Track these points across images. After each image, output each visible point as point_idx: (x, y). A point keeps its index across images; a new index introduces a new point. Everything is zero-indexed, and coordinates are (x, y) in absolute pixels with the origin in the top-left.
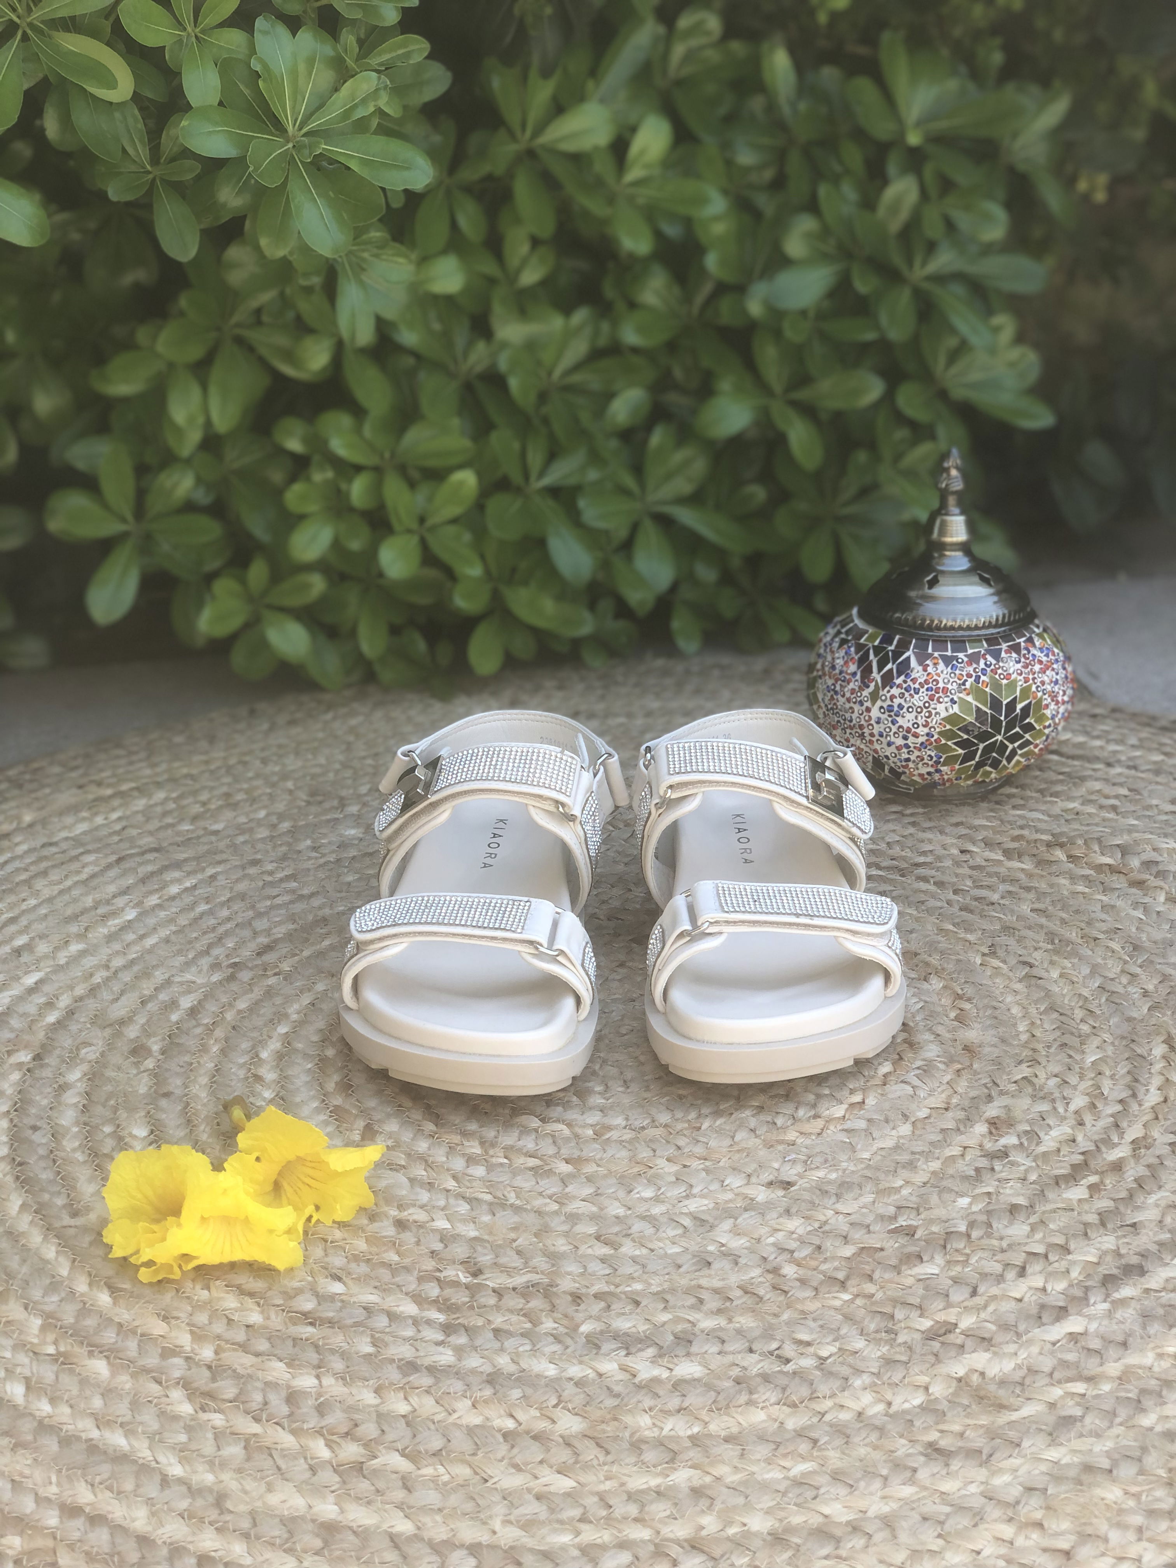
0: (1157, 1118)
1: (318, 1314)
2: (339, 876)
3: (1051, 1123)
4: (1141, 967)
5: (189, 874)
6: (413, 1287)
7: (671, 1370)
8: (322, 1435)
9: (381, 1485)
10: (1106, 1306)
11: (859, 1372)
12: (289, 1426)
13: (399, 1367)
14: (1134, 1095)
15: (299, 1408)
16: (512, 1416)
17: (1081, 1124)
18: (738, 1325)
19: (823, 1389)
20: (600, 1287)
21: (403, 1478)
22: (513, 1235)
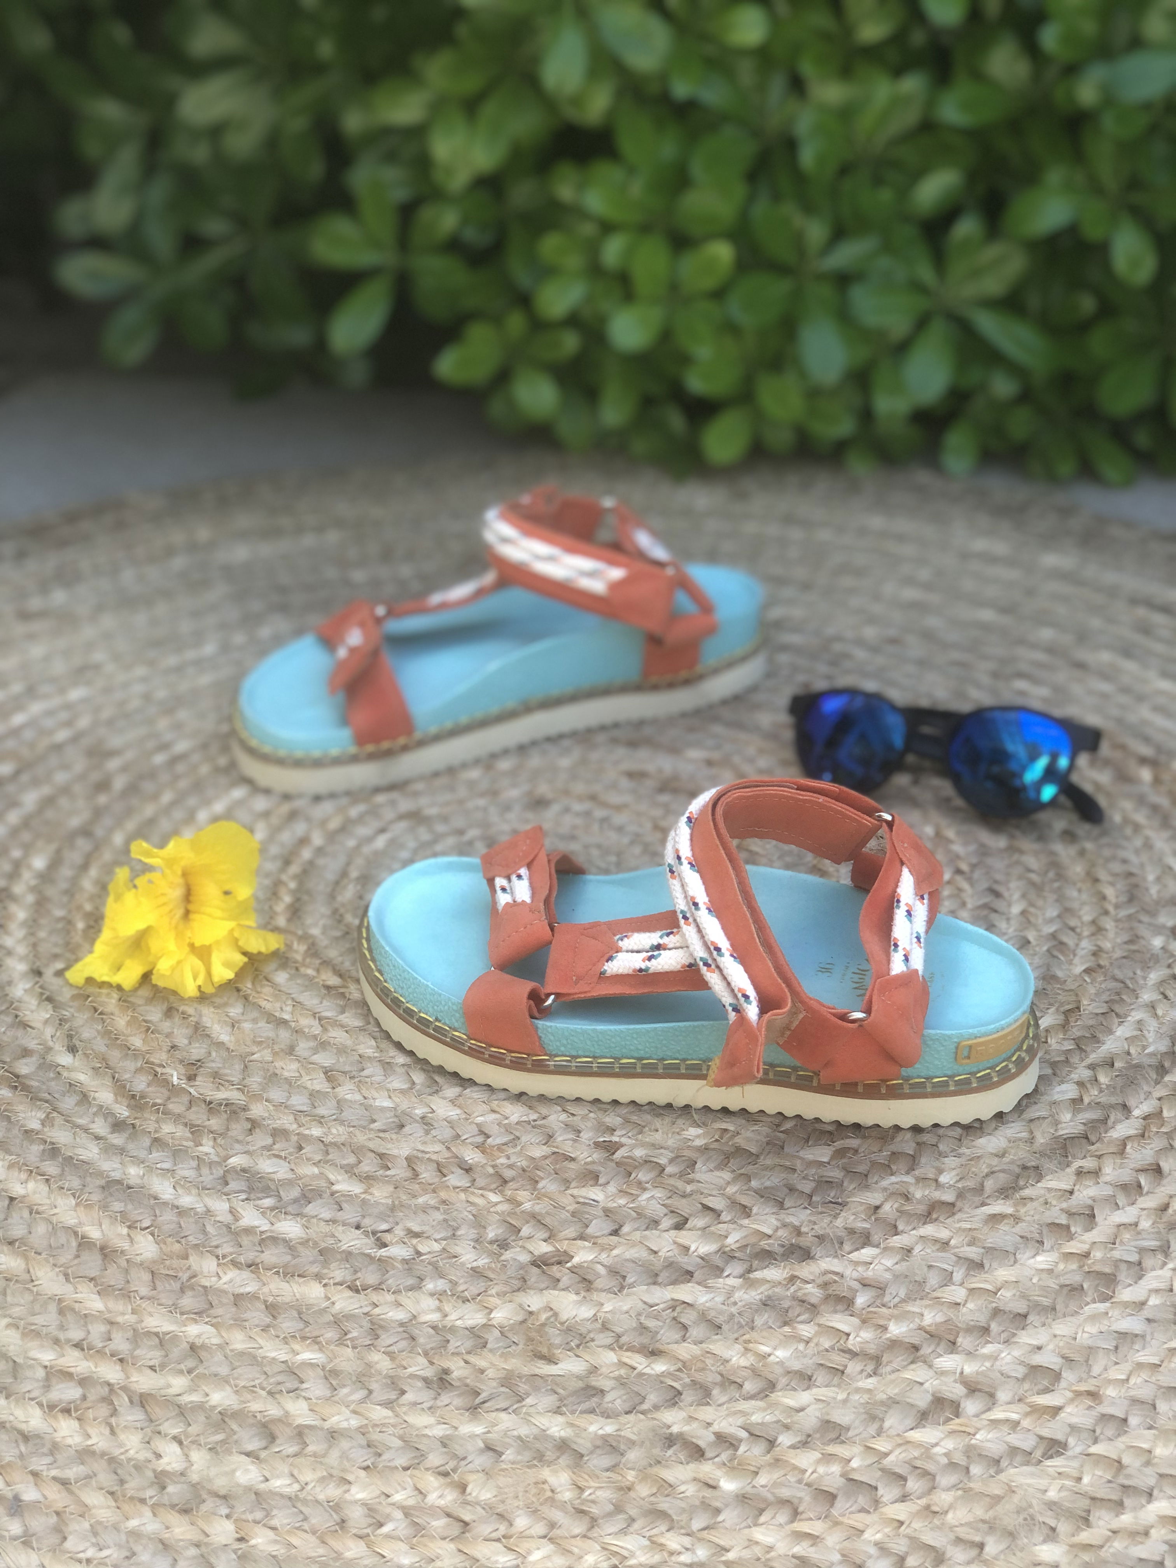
1: (26, 1081)
7: (273, 1224)
11: (440, 1276)
19: (393, 1282)
20: (286, 1121)
22: (255, 1049)
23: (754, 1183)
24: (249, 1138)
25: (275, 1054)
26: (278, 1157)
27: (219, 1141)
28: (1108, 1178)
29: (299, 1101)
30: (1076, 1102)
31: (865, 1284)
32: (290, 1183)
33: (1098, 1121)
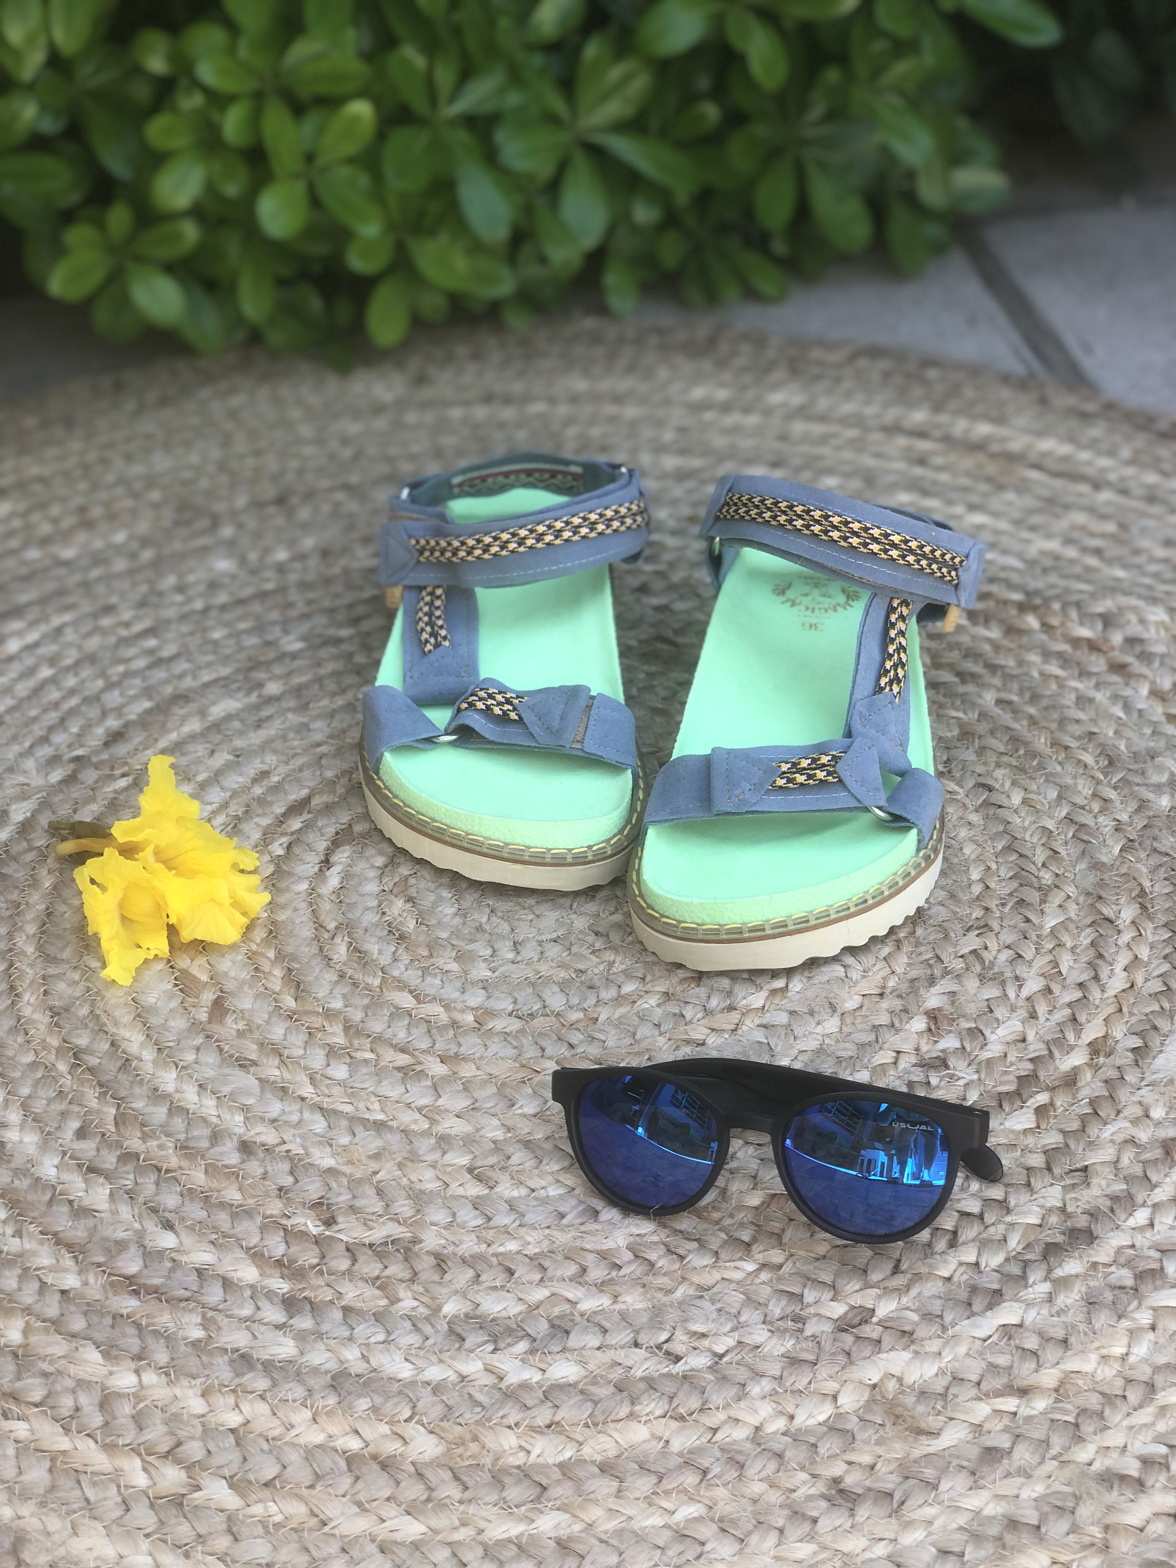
0: (1120, 1010)
1: (142, 1281)
2: (205, 630)
3: (1000, 1017)
4: (1115, 788)
5: (33, 624)
6: (255, 1241)
7: (544, 1371)
8: (140, 1455)
9: (202, 1531)
10: (1046, 1287)
11: (759, 1375)
12: (102, 1441)
13: (232, 1362)
14: (1096, 978)
15: (115, 1418)
16: (357, 1432)
17: (1033, 1015)
18: (623, 1307)
19: (717, 1398)
20: (469, 1245)
21: (229, 1519)
22: (374, 1165)
25: (400, 1166)
26: (495, 1288)
27: (416, 1289)
29: (467, 1215)
32: (529, 1316)
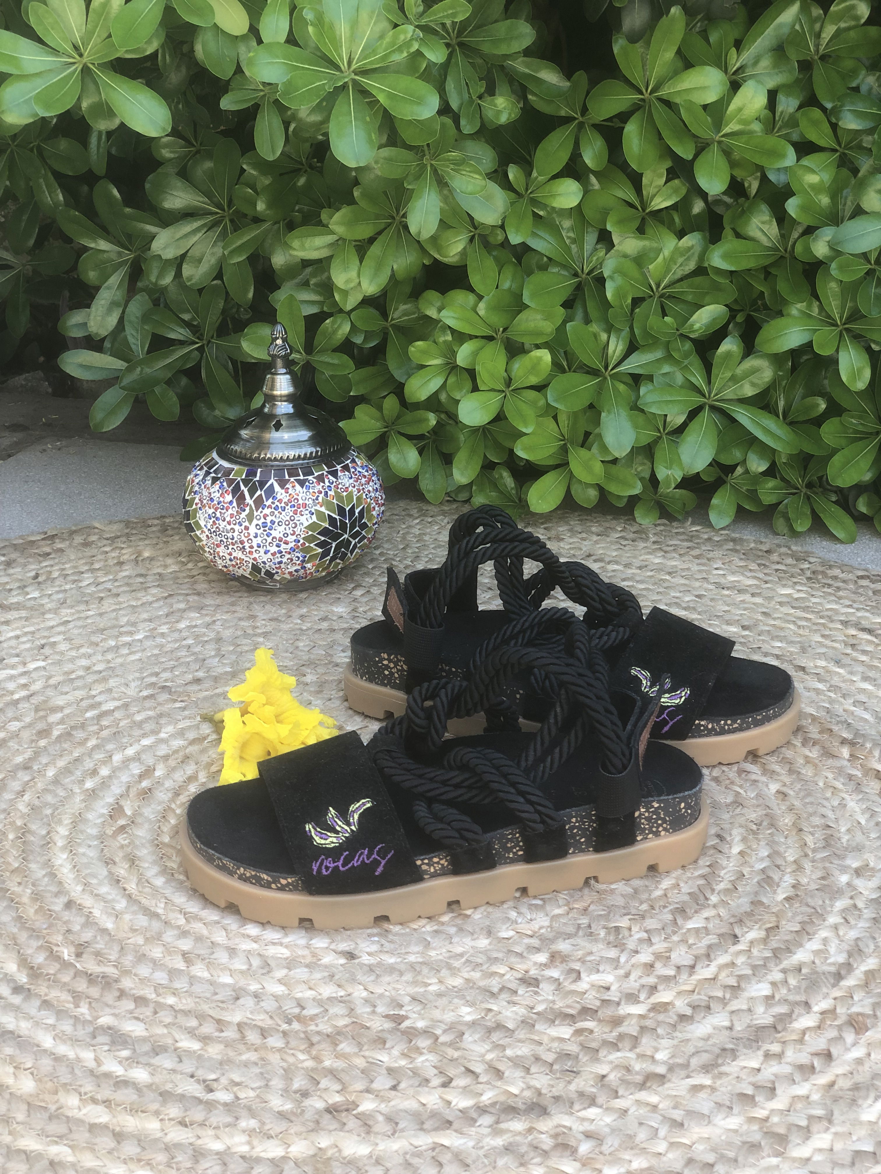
0: (693, 991)
2: (297, 640)
3: (602, 969)
4: (814, 861)
5: (203, 616)
7: (127, 1071)
10: (486, 1131)
18: (205, 1053)
19: (215, 1120)
22: (130, 935)
23: (509, 1052)
24: (117, 1003)
25: (147, 939)
26: (137, 1019)
27: (93, 1005)
28: (789, 1060)
29: (161, 977)
30: (769, 999)
31: (588, 1135)
32: (144, 1040)
33: (785, 1014)
